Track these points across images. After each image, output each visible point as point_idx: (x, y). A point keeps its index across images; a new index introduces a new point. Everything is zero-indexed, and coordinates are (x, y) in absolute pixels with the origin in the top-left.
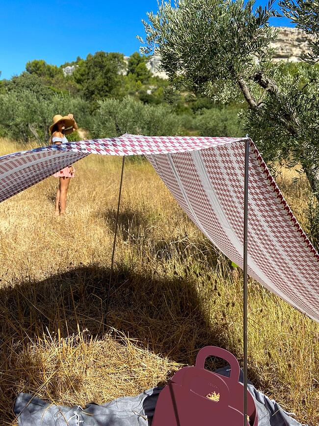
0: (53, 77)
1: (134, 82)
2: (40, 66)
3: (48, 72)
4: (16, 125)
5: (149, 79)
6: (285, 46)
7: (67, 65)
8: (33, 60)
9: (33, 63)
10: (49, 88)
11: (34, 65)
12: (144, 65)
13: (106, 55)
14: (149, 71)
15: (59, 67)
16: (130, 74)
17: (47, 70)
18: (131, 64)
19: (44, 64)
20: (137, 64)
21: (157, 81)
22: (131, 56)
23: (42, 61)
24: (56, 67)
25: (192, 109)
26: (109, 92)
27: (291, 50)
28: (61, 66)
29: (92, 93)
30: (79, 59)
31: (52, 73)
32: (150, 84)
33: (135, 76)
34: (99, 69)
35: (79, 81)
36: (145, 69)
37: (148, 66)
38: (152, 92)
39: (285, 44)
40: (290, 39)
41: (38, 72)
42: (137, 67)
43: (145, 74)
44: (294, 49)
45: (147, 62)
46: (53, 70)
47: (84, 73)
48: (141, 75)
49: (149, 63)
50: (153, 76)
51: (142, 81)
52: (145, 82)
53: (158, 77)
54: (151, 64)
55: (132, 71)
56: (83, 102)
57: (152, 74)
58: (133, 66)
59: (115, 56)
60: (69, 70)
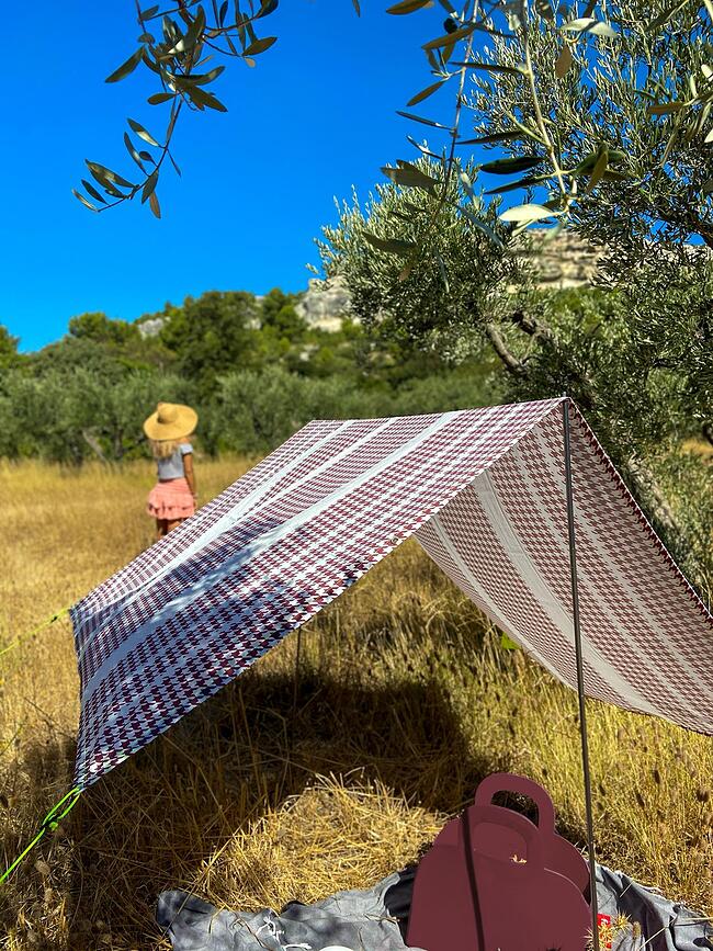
0: (122, 340)
1: (275, 341)
2: (97, 325)
3: (112, 333)
4: (60, 433)
5: (303, 333)
6: (548, 261)
7: (147, 318)
8: (83, 314)
9: (82, 319)
10: (117, 362)
11: (85, 322)
12: (292, 310)
13: (222, 297)
14: (302, 320)
15: (131, 323)
16: (267, 327)
17: (110, 330)
18: (268, 308)
19: (104, 320)
20: (279, 309)
21: (319, 336)
22: (266, 296)
23: (98, 314)
24: (127, 324)
25: (389, 381)
26: (232, 360)
27: (559, 268)
28: (137, 322)
29: (200, 364)
30: (168, 306)
31: (120, 335)
32: (305, 343)
33: (275, 329)
34: (210, 321)
35: (171, 346)
36: (293, 316)
37: (300, 311)
38: (310, 357)
39: (548, 258)
40: (554, 249)
41: (93, 334)
42: (279, 315)
43: (295, 326)
44: (564, 265)
45: (296, 304)
46: (122, 329)
47: (180, 330)
48: (288, 327)
49: (300, 306)
50: (309, 329)
51: (290, 337)
52: (296, 339)
53: (319, 329)
54: (305, 306)
55: (271, 321)
56: (182, 382)
57: (308, 325)
58: (272, 312)
59: (239, 298)
60: (151, 328)
